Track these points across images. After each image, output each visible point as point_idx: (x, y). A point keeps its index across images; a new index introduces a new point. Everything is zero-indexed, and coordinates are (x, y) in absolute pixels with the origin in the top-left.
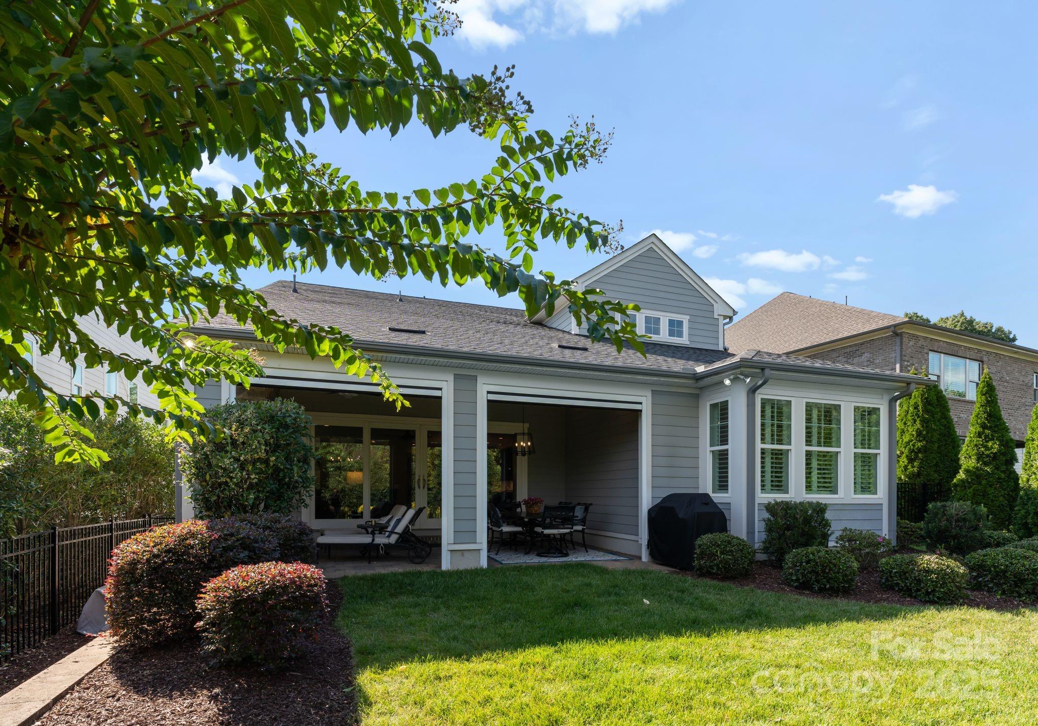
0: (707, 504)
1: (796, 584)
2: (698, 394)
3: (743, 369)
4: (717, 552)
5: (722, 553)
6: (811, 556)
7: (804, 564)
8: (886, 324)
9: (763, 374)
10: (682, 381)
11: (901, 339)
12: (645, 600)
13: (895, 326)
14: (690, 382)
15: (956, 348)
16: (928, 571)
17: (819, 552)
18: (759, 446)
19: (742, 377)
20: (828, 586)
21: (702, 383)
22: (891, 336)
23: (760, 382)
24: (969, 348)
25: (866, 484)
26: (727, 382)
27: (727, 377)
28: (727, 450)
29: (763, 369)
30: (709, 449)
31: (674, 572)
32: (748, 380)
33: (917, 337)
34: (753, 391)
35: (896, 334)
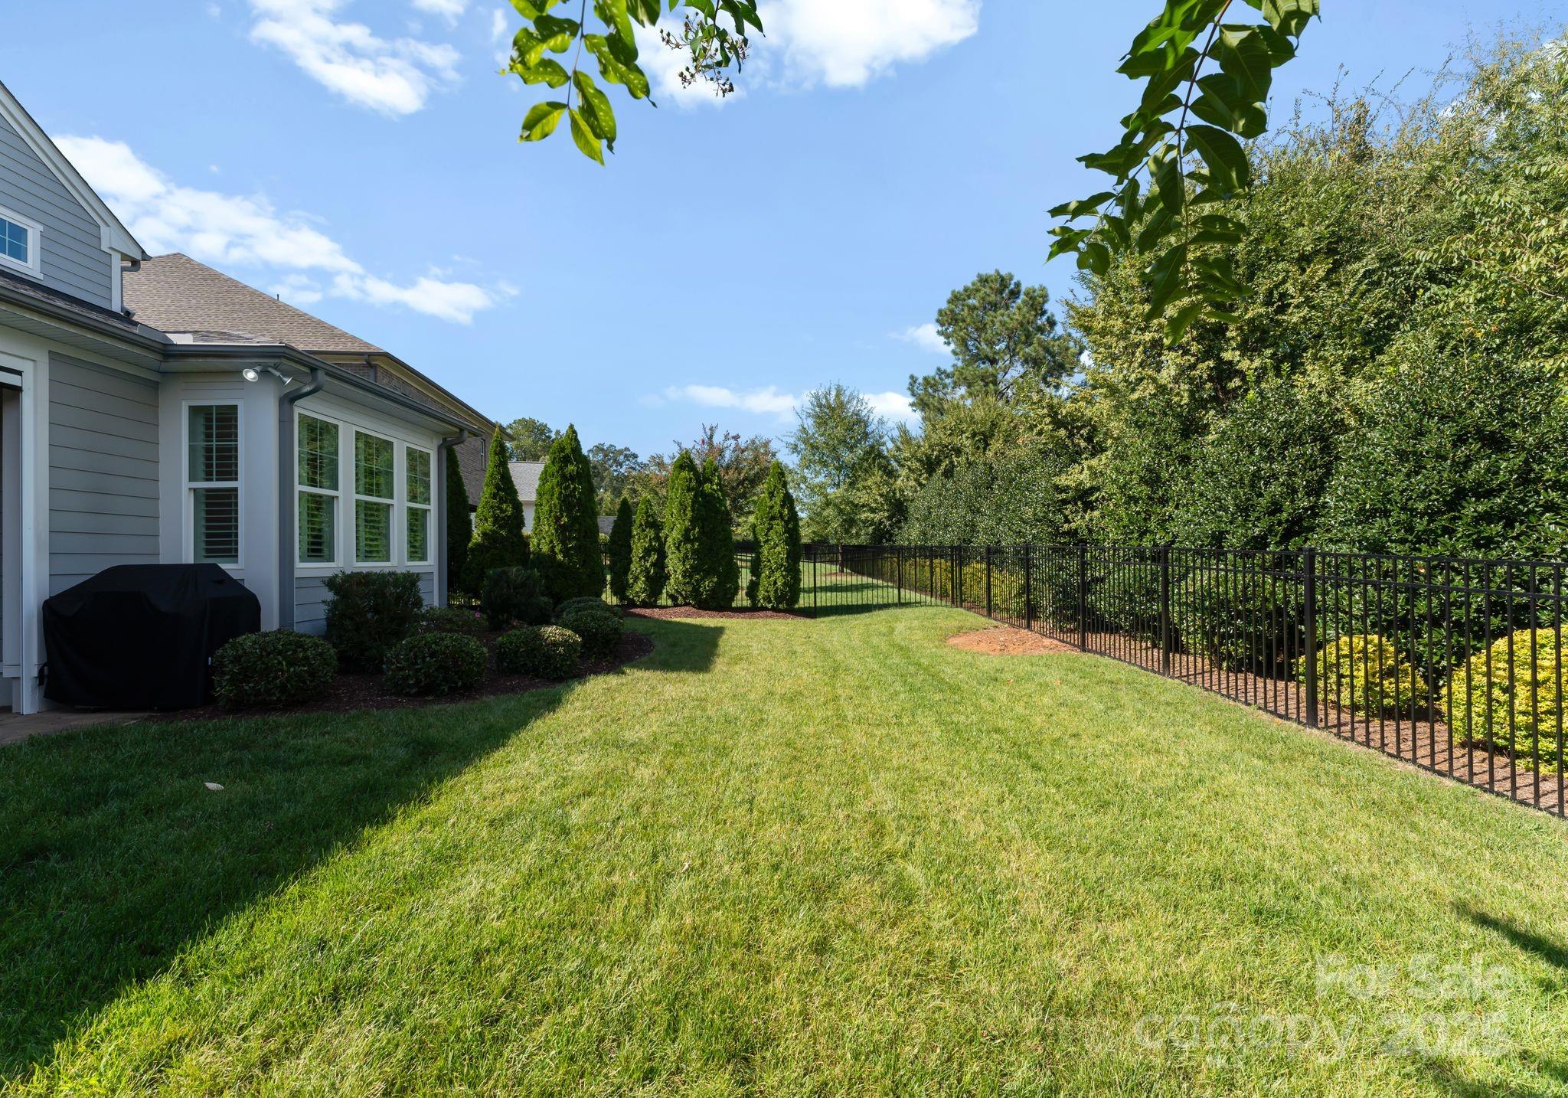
0: (221, 582)
1: (414, 691)
2: (157, 383)
3: (284, 361)
4: (280, 663)
5: (290, 664)
6: (433, 646)
7: (428, 659)
8: (357, 350)
9: (314, 379)
10: (136, 350)
11: (376, 373)
12: (208, 785)
13: (370, 354)
14: (152, 356)
15: (425, 398)
16: (555, 644)
17: (442, 639)
18: (298, 488)
19: (278, 374)
20: (460, 684)
21: (174, 365)
22: (363, 365)
23: (308, 389)
24: (435, 401)
25: (417, 550)
26: (250, 375)
27: (251, 367)
28: (236, 490)
29: (313, 370)
30: (186, 484)
31: (149, 719)
32: (288, 381)
33: (391, 374)
34: (289, 400)
35: (369, 365)
